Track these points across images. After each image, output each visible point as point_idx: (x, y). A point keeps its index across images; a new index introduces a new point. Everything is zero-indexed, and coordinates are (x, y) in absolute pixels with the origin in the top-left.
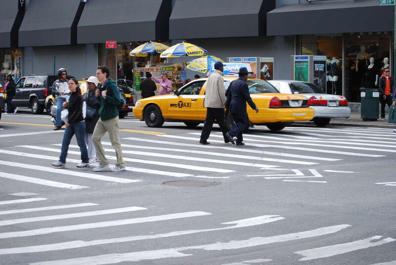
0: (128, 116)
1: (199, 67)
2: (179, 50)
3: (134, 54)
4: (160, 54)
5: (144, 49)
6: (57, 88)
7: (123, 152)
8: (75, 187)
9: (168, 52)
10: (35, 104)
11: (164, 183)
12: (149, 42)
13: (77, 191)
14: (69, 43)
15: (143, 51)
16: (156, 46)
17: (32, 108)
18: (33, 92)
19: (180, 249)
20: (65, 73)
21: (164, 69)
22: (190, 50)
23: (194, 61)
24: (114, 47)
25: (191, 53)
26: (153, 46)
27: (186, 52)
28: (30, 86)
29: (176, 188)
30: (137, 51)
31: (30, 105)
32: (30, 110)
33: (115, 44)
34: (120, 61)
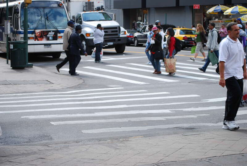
1: (245, 20)
2: (235, 10)
3: (209, 12)
4: (223, 12)
7: (176, 67)
8: (142, 83)
9: (229, 11)
11: (189, 82)
12: (218, 5)
13: (142, 85)
14: (175, 5)
15: (214, 11)
16: (222, 7)
20: (159, 23)
21: (226, 22)
22: (241, 10)
23: (242, 17)
24: (198, 8)
25: (241, 12)
26: (220, 8)
27: (239, 11)
29: (193, 84)
30: (211, 10)
33: (199, 6)
34: (205, 17)
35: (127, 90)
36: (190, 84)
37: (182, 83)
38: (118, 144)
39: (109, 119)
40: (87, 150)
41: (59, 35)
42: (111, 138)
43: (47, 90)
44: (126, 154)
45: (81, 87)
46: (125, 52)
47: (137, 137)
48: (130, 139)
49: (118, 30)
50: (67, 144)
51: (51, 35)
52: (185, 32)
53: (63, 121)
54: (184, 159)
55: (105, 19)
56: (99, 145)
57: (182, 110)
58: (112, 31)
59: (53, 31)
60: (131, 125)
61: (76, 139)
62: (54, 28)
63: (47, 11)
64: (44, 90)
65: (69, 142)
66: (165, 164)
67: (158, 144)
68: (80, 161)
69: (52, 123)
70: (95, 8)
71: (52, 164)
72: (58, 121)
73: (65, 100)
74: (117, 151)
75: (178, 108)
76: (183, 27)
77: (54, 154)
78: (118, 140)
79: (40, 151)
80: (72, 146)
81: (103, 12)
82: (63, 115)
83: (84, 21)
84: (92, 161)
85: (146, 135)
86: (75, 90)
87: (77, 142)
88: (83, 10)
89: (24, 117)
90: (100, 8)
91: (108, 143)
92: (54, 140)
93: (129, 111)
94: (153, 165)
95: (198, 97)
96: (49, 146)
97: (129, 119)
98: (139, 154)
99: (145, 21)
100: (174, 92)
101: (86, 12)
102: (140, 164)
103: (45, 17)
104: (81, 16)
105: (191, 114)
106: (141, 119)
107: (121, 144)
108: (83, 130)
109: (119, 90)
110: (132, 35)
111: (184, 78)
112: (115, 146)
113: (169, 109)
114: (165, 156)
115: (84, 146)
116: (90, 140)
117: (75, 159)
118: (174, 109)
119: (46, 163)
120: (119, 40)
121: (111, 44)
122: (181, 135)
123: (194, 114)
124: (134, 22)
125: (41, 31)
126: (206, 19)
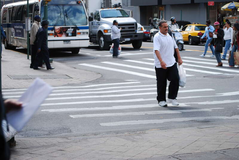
3: (223, 9)
4: (238, 9)
5: (229, 6)
6: (170, 28)
11: (204, 77)
12: (232, 2)
14: (190, 2)
15: (228, 7)
16: (236, 4)
24: (213, 5)
26: (234, 4)
29: (208, 78)
30: (225, 7)
33: (213, 3)
34: (219, 13)
35: (143, 84)
36: (205, 78)
37: (197, 78)
38: (135, 137)
39: (126, 112)
40: (105, 143)
41: (77, 31)
42: (128, 131)
43: (66, 84)
44: (143, 146)
45: (99, 82)
46: (142, 47)
47: (153, 130)
48: (146, 132)
49: (135, 26)
50: (86, 137)
51: (70, 31)
52: (200, 28)
53: (81, 114)
54: (199, 151)
55: (122, 16)
56: (117, 138)
57: (197, 104)
58: (129, 28)
59: (72, 28)
60: (147, 117)
61: (94, 132)
62: (73, 24)
63: (66, 8)
64: (64, 85)
65: (88, 135)
66: (181, 155)
67: (173, 137)
68: (98, 152)
69: (71, 116)
70: (112, 6)
71: (71, 156)
72: (77, 115)
73: (84, 94)
74: (135, 143)
75: (193, 102)
76: (198, 24)
77: (73, 146)
78: (135, 133)
79: (59, 143)
80: (90, 138)
81: (121, 9)
82: (82, 108)
83: (102, 17)
84: (110, 153)
85: (162, 128)
86: (93, 85)
87: (95, 135)
88: (101, 7)
89: (45, 110)
90: (118, 5)
91: (126, 136)
92: (73, 132)
93: (146, 104)
94: (169, 157)
95: (213, 91)
96: (68, 138)
97: (146, 112)
98: (155, 147)
99: (161, 17)
100: (190, 86)
101: (104, 9)
102: (157, 156)
103: (64, 14)
104: (99, 13)
105: (206, 108)
106: (158, 112)
107: (138, 137)
108: (101, 123)
109: (136, 84)
110: (148, 31)
111: (199, 72)
112: (132, 138)
113: (184, 103)
114: (181, 148)
115: (102, 139)
116: (108, 133)
117: (94, 151)
118: (190, 103)
119: (65, 155)
120: (136, 36)
121: (129, 39)
122: (196, 128)
123: (208, 108)
124: (150, 19)
125: (60, 28)
126: (221, 16)
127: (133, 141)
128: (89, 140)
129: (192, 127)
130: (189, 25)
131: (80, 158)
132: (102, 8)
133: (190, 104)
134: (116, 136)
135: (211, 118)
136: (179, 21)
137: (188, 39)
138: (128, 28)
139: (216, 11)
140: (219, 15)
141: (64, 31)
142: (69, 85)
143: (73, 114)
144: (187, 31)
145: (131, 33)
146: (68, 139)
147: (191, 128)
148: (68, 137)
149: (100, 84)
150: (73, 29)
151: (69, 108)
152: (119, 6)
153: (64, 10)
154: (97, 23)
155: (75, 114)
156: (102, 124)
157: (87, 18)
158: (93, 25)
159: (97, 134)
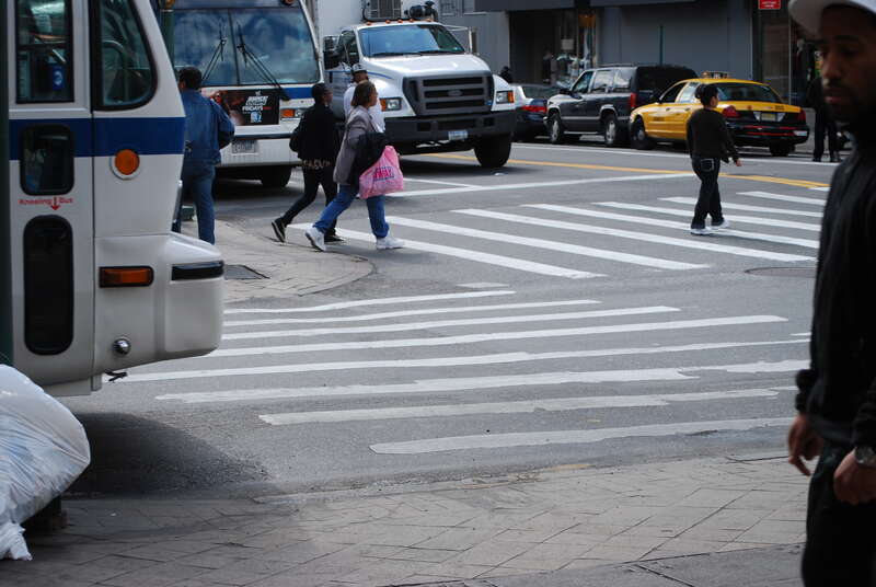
0: (797, 150)
8: (580, 274)
10: (612, 126)
11: (748, 271)
13: (581, 280)
17: (604, 134)
18: (607, 101)
19: (685, 369)
24: (776, 6)
28: (601, 89)
29: (762, 278)
31: (601, 129)
32: (600, 138)
33: (777, 1)
34: (799, 38)
35: (526, 299)
36: (753, 276)
37: (722, 274)
38: (501, 493)
39: (466, 402)
40: (393, 515)
41: (283, 105)
42: (474, 473)
43: (243, 299)
44: (530, 529)
45: (365, 290)
46: (510, 162)
47: (566, 467)
48: (542, 476)
49: (484, 85)
50: (321, 495)
51: (256, 104)
52: (729, 91)
53: (303, 411)
54: (737, 546)
55: (438, 49)
56: (433, 497)
57: (725, 371)
58: (465, 92)
59: (264, 92)
60: (543, 422)
61: (350, 476)
62: (268, 79)
63: (241, 21)
64: (236, 303)
65: (327, 488)
66: (670, 563)
67: (642, 493)
68: (368, 552)
69: (267, 418)
70: (403, 12)
71: (268, 565)
72: (285, 412)
73: (308, 337)
74: (499, 518)
75: (712, 364)
76: (722, 76)
77: (275, 528)
78: (501, 478)
79: (225, 519)
80: (336, 500)
81: (433, 23)
82: (303, 389)
83: (365, 55)
84: (408, 554)
85: (599, 460)
86: (345, 301)
87: (354, 486)
88: (360, 17)
89: (169, 396)
90: (424, 9)
91: (466, 490)
92: (273, 478)
93: (535, 372)
94: (625, 567)
95: (782, 322)
96: (256, 499)
97: (538, 403)
98: (575, 530)
99: (586, 51)
100: (696, 307)
101: (374, 25)
102: (582, 565)
103: (233, 43)
104: (354, 39)
105: (756, 386)
106: (582, 404)
107: (512, 494)
108: (376, 443)
109: (500, 300)
110: (541, 104)
111: (731, 255)
112: (490, 499)
113: (677, 366)
114: (668, 534)
115: (381, 501)
116: (400, 479)
117: (351, 547)
118: (696, 368)
119: (248, 562)
120: (490, 122)
121: (462, 134)
122: (722, 459)
123: (765, 386)
124: (546, 58)
125: (221, 92)
126: (804, 46)
127: (493, 511)
128: (331, 505)
129: (710, 459)
130: (689, 81)
131: (301, 574)
132: (365, 20)
133: (696, 373)
134: (433, 492)
135: (774, 422)
136: (652, 68)
137: (684, 132)
138: (460, 93)
139: (787, 30)
140: (800, 43)
141: (234, 103)
142: (253, 302)
143: (271, 412)
144: (682, 103)
145: (470, 110)
146: (258, 503)
147: (703, 460)
148: (256, 497)
149: (366, 298)
150: (265, 98)
151: (255, 387)
152: (427, 14)
153: (235, 27)
154: (346, 76)
155: (279, 412)
156: (378, 448)
157: (316, 57)
158: (333, 84)
159: (362, 486)
